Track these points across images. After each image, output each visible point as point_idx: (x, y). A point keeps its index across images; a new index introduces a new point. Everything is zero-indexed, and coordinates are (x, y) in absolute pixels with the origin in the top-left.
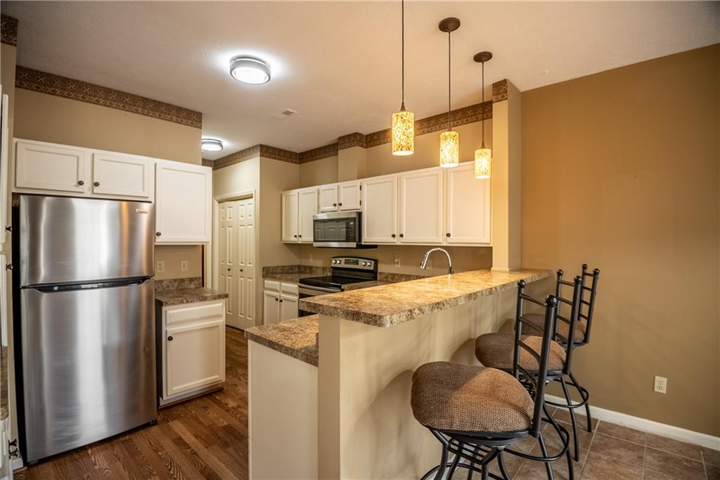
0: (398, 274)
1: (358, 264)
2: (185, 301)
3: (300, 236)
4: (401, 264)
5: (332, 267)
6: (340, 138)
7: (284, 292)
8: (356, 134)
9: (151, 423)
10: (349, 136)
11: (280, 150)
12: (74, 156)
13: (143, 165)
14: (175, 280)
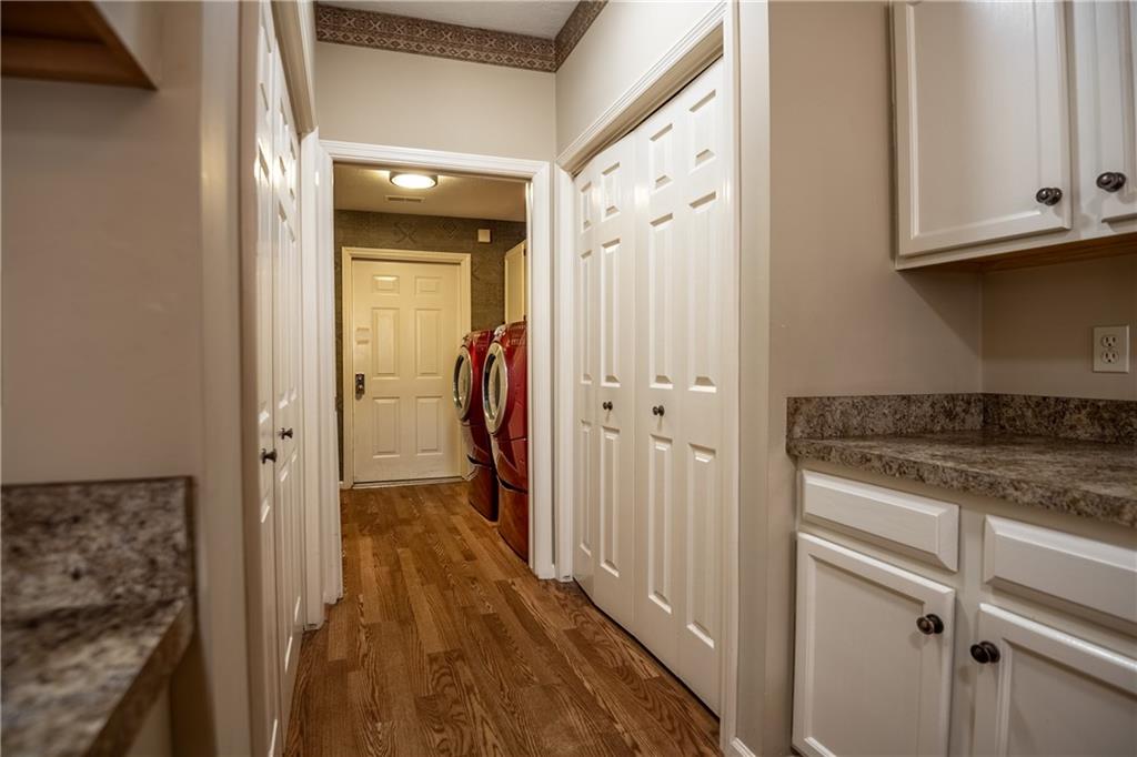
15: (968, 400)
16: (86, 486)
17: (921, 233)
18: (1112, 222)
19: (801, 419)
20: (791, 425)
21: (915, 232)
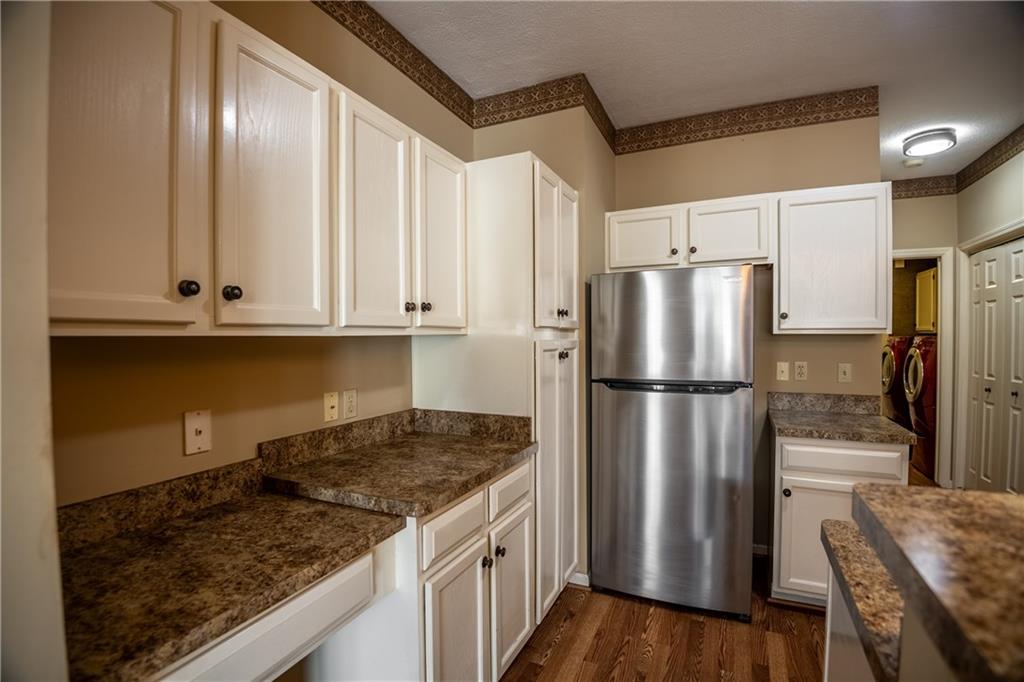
2: (816, 434)
9: (741, 618)
12: (665, 218)
13: (758, 208)
14: (827, 396)
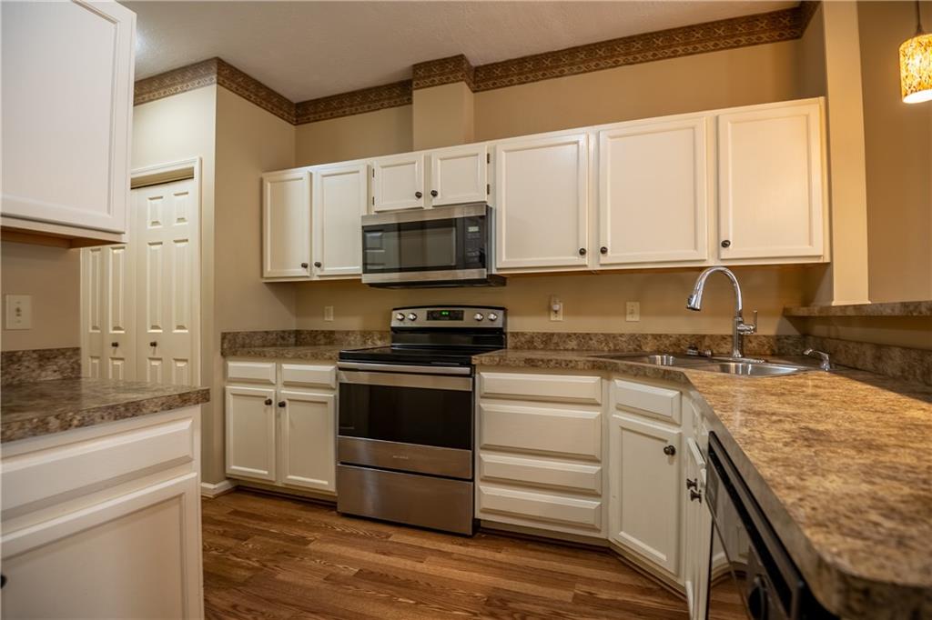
0: (559, 334)
1: (462, 319)
3: (318, 265)
4: (565, 314)
5: (393, 329)
6: (416, 67)
7: (288, 385)
8: (460, 59)
10: (443, 63)
11: (259, 85)
15: (290, 333)
16: (58, 350)
17: (270, 270)
18: (320, 276)
19: (226, 341)
20: (222, 343)
21: (269, 269)
